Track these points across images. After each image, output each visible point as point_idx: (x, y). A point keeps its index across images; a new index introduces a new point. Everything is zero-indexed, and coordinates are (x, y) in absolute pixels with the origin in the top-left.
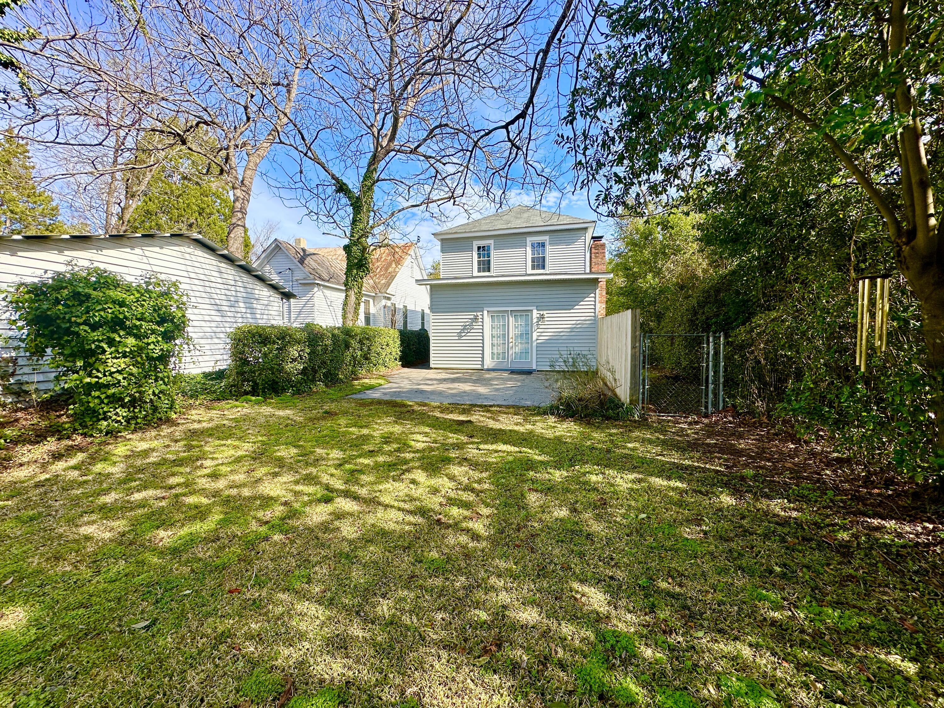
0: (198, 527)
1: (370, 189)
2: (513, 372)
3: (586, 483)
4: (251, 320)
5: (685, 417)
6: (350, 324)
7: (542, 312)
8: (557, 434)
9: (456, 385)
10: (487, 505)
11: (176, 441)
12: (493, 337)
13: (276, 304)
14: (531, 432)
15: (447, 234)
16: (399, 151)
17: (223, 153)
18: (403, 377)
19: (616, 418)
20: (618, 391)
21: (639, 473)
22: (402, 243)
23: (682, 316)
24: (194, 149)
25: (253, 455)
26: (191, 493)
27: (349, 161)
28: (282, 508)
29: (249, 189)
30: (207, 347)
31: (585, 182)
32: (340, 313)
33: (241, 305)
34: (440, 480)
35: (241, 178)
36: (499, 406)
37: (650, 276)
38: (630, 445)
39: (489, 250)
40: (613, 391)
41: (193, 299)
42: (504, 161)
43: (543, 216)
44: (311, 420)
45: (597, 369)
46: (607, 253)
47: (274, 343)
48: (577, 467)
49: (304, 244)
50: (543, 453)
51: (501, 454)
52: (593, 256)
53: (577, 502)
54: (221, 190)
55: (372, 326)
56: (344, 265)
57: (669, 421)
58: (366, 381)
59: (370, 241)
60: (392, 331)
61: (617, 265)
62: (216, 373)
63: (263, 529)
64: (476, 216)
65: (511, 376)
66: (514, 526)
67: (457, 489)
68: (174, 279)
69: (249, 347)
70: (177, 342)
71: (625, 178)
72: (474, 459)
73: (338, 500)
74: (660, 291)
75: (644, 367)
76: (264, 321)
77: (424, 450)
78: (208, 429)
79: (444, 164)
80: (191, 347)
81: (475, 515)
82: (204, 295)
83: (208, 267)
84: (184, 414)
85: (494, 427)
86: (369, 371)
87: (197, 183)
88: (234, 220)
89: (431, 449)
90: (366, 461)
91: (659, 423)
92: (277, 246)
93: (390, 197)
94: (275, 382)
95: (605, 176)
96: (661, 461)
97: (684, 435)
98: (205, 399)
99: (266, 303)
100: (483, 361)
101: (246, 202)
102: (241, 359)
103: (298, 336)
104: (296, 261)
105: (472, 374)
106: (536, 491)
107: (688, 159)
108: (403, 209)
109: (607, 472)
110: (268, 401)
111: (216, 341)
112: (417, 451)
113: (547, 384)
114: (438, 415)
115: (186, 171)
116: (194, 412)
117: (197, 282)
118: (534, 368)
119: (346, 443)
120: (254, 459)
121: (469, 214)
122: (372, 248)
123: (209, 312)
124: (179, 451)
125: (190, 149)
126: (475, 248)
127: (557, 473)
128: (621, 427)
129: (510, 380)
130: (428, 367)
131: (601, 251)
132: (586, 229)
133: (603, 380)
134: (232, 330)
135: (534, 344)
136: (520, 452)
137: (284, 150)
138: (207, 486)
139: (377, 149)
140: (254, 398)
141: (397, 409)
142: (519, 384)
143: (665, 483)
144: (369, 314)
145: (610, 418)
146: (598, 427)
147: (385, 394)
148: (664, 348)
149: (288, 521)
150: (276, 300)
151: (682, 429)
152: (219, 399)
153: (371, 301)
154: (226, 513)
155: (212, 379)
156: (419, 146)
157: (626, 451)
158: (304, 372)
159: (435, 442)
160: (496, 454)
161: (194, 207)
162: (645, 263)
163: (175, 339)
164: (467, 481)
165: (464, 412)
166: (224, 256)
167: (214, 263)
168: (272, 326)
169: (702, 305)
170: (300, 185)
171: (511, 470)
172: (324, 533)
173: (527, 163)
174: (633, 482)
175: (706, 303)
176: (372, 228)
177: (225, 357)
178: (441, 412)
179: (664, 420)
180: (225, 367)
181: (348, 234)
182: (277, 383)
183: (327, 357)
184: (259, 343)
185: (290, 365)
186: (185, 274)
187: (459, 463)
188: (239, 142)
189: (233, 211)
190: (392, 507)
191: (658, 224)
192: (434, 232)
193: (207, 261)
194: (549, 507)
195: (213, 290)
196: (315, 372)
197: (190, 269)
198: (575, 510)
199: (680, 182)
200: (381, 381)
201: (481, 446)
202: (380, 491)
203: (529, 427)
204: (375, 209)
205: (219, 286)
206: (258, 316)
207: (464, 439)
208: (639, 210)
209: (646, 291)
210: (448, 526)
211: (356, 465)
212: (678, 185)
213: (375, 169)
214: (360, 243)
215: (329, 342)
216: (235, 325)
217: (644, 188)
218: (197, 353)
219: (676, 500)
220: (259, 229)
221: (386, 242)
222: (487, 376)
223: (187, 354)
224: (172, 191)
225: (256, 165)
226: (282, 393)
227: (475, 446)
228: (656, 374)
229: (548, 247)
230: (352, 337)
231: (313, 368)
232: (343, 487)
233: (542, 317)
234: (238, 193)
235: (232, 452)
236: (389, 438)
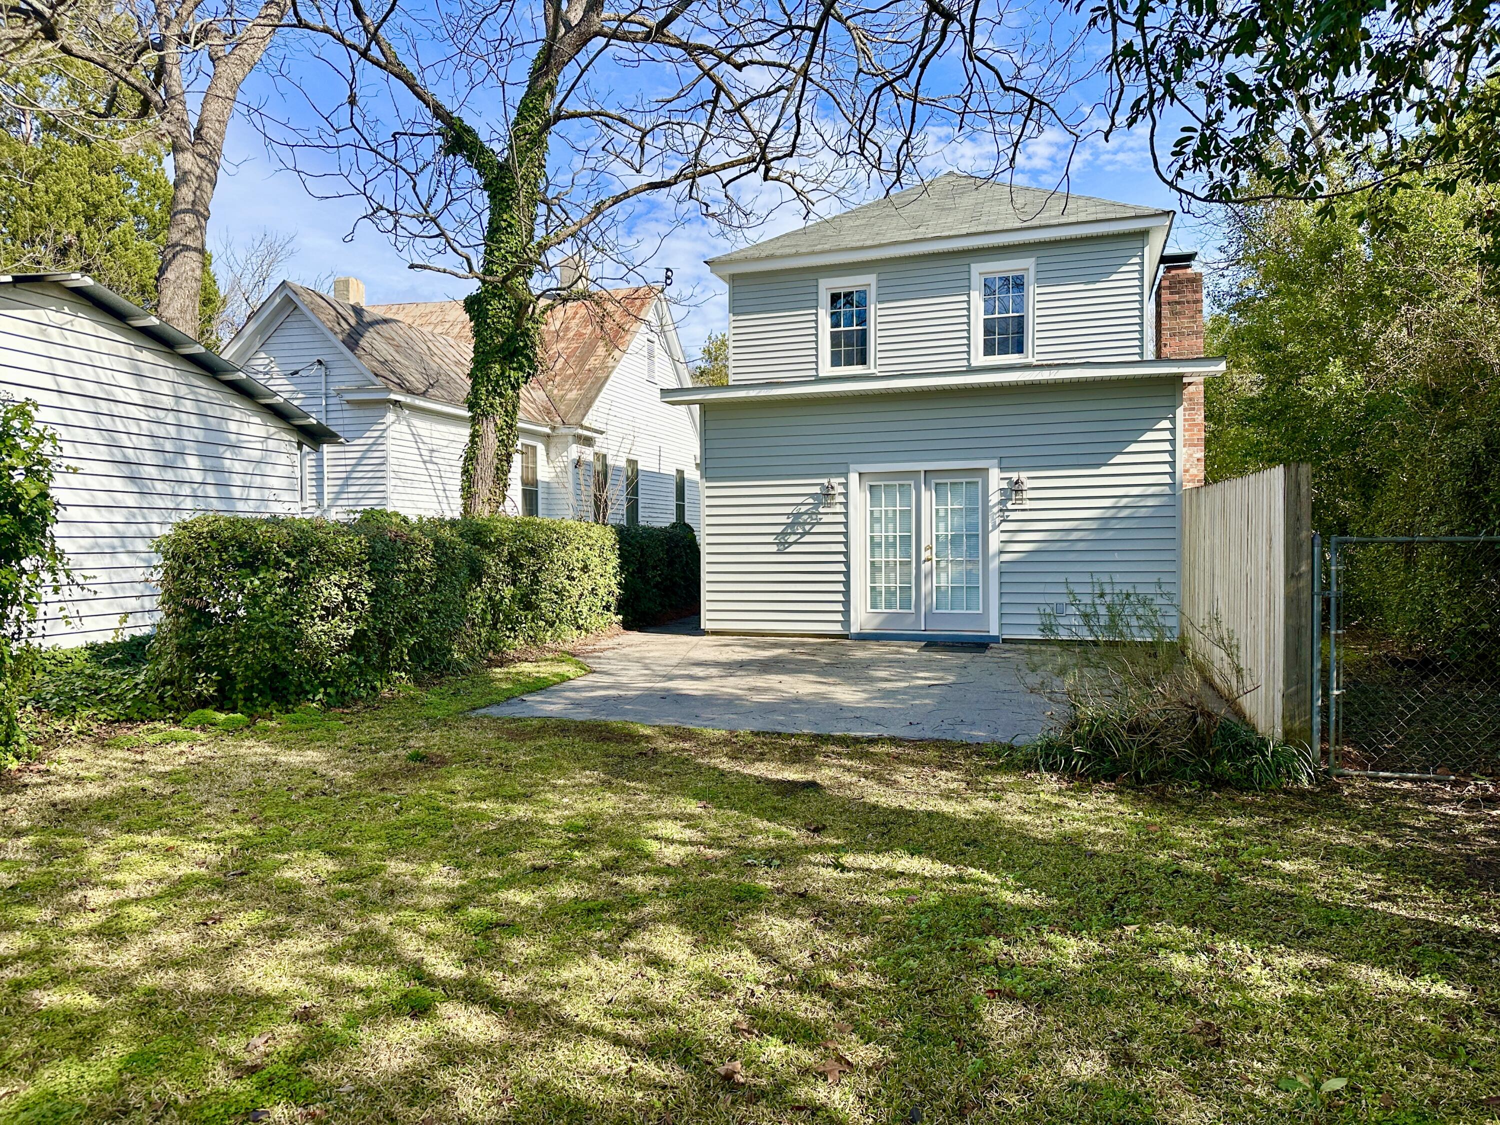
0: (74, 1074)
1: (537, 140)
2: (932, 643)
3: (1159, 977)
4: (216, 504)
5: (1455, 784)
6: (483, 511)
7: (1014, 476)
8: (1068, 828)
9: (772, 680)
10: (867, 1037)
11: (18, 834)
12: (874, 545)
13: (283, 459)
14: (988, 821)
15: (746, 260)
16: (614, 35)
17: (150, 58)
18: (627, 658)
19: (1245, 785)
20: (1247, 703)
21: (1319, 950)
22: (623, 289)
23: (1439, 483)
24: (75, 49)
25: (219, 876)
26: (57, 980)
27: (481, 68)
28: (295, 1028)
29: (216, 151)
30: (103, 577)
31: (1144, 104)
32: (456, 482)
33: (193, 462)
34: (733, 956)
35: (194, 121)
36: (893, 741)
37: (1336, 367)
38: (1287, 866)
39: (862, 303)
40: (1231, 702)
41: (68, 450)
42: (906, 53)
43: (1019, 201)
44: (375, 777)
45: (1182, 638)
46: (1207, 301)
47: (279, 564)
48: (1129, 929)
49: (357, 296)
50: (1025, 882)
51: (906, 885)
52: (1165, 311)
53: (1131, 1034)
54: (141, 154)
55: (542, 518)
56: (468, 351)
57: (1406, 795)
58: (526, 667)
59: (537, 283)
60: (597, 531)
61: (1237, 335)
62: (123, 646)
63: (242, 1088)
64: (826, 208)
65: (926, 655)
66: (947, 1102)
67: (779, 985)
68: (20, 395)
69: (213, 577)
70: (26, 564)
71: (1260, 89)
72: (827, 897)
73: (447, 1009)
74: (1370, 410)
75: (1325, 631)
76: (251, 506)
77: (686, 864)
78: (101, 802)
79: (739, 67)
80: (62, 577)
81: (831, 1064)
82: (95, 437)
83: (106, 361)
84: (40, 760)
85: (883, 802)
86: (534, 639)
87: (82, 140)
88: (175, 235)
89: (708, 865)
90: (524, 898)
91: (1376, 801)
92: (288, 301)
93: (591, 163)
94: (279, 674)
95: (1201, 85)
96: (1386, 916)
97: (1455, 839)
98: (93, 718)
99: (256, 455)
100: (846, 613)
101: (206, 185)
102: (190, 609)
103: (342, 545)
104: (337, 340)
105: (820, 648)
106: (1011, 996)
107: (1448, 27)
108: (626, 195)
109: (1221, 947)
110: (261, 723)
111: (125, 560)
112: (666, 870)
113: (1033, 680)
114: (724, 764)
115: (53, 108)
116: (64, 753)
117: (76, 402)
118: (994, 631)
119: (471, 844)
120: (222, 887)
121: (808, 205)
122: (543, 302)
123: (107, 483)
124: (24, 862)
125: (64, 49)
126: (825, 299)
127: (1071, 947)
128: (1261, 810)
129: (927, 666)
130: (695, 629)
131: (1190, 296)
132: (1143, 234)
133: (1201, 669)
134: (167, 530)
135: (994, 565)
136: (961, 879)
137: (308, 43)
138: (97, 959)
139: (556, 30)
140: (221, 717)
141: (612, 747)
142: (951, 678)
143: (1400, 984)
144: (535, 483)
145: (1227, 783)
146: (1190, 810)
147: (577, 704)
148: (1384, 577)
149: (312, 1067)
150: (283, 447)
151: (1448, 822)
152: (130, 720)
153: (541, 448)
154: (147, 1040)
155: (114, 664)
156: (669, 20)
157: (1278, 885)
158: (357, 644)
159: (716, 842)
160: (891, 884)
161: (74, 201)
162: (1320, 327)
163: (19, 559)
164: (807, 962)
165: (796, 756)
166: (148, 333)
167: (123, 350)
168: (275, 521)
170: (351, 136)
171: (935, 933)
172: (411, 1104)
173: (972, 56)
174: (1301, 976)
176: (543, 248)
177: (148, 604)
178: (733, 758)
179: (1391, 792)
180: (147, 630)
181: (477, 263)
182: (285, 674)
183: (421, 604)
184: (238, 566)
185: (320, 626)
186: (47, 381)
187: (785, 906)
188: (193, 28)
189: (172, 208)
190: (597, 1033)
191: (1360, 217)
192: (713, 255)
193: (105, 346)
194: (1048, 1047)
195: (119, 425)
196: (388, 643)
197: (60, 367)
198: (1129, 1060)
199: (1425, 94)
200: (566, 669)
201: (848, 859)
202: (565, 986)
203: (984, 804)
204: (550, 195)
205: (135, 412)
206: (236, 492)
207: (796, 834)
208: (1302, 180)
209: (1327, 407)
210: (755, 1096)
211: (495, 906)
212: (1421, 104)
213: (551, 88)
214: (511, 290)
215: (426, 563)
216: (175, 518)
217: (1317, 114)
218: (77, 593)
219: (1435, 1037)
220: (241, 255)
221: (580, 285)
222: (860, 654)
223: (50, 596)
224: (18, 162)
225: (236, 86)
226: (298, 702)
227: (829, 857)
228: (1363, 652)
229: (1033, 291)
230: (487, 546)
231: (382, 635)
232: (459, 973)
233: (1016, 488)
234: (188, 161)
235: (162, 867)
236: (587, 829)
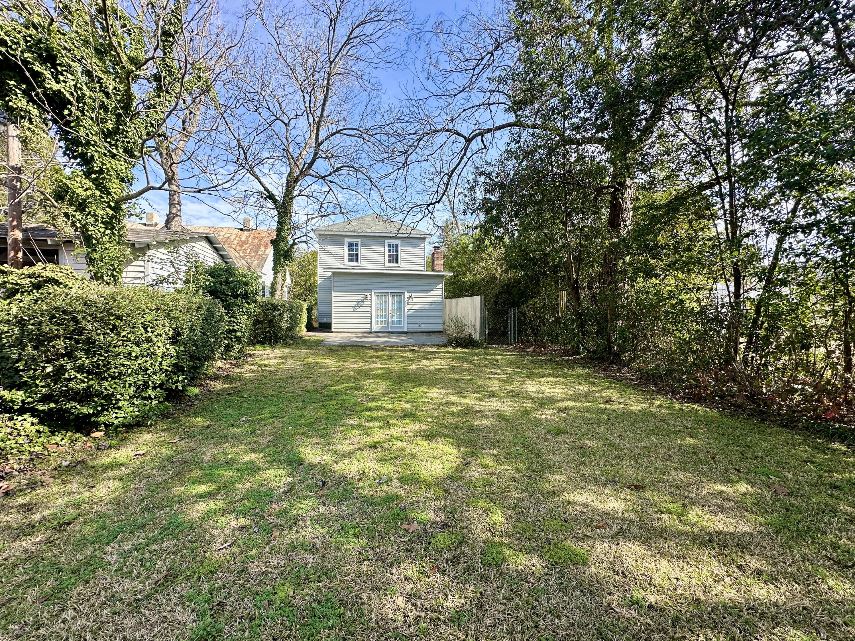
2: (393, 333)
7: (411, 294)
12: (378, 310)
15: (324, 230)
39: (356, 246)
45: (445, 330)
52: (435, 259)
100: (371, 328)
118: (406, 330)
126: (346, 244)
130: (330, 331)
131: (440, 256)
132: (425, 238)
135: (406, 315)
169: (501, 293)
175: (502, 292)
229: (400, 248)
233: (410, 297)
